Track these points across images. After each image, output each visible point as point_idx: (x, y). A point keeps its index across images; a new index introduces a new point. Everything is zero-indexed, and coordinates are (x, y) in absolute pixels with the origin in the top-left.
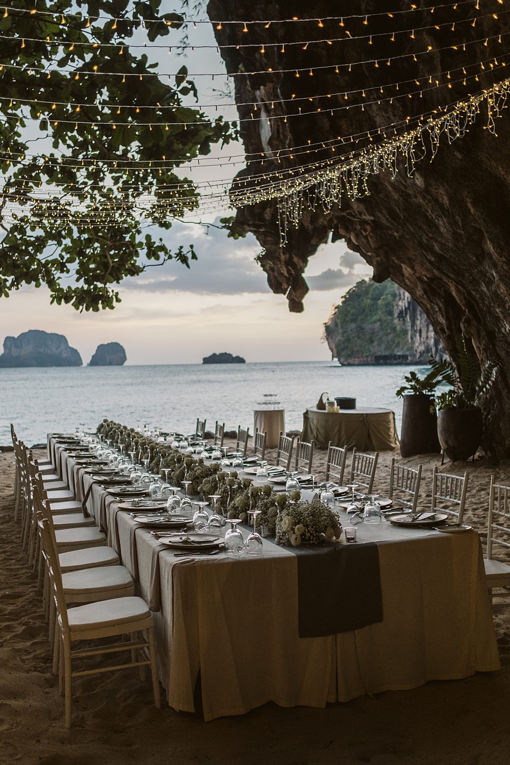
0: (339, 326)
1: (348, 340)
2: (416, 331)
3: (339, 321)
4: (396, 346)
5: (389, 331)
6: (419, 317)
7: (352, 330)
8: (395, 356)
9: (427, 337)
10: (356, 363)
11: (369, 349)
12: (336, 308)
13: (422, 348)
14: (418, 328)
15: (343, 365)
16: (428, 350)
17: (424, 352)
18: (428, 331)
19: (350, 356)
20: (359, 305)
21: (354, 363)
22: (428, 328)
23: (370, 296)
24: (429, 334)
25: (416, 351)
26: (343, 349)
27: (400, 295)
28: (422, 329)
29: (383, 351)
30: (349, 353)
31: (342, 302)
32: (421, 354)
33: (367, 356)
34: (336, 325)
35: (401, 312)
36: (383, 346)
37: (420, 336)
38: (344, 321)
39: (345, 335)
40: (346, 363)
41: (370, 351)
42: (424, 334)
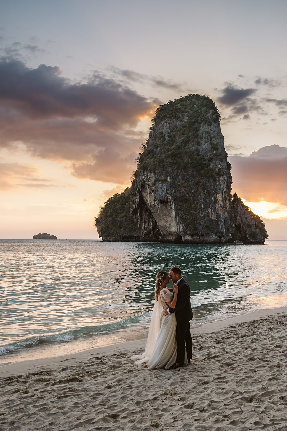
0: (103, 219)
1: (107, 227)
2: (142, 222)
3: (102, 216)
4: (134, 231)
5: (130, 222)
6: (144, 214)
7: (109, 221)
8: (133, 236)
9: (149, 226)
10: (112, 240)
11: (119, 232)
12: (101, 209)
13: (145, 232)
14: (144, 220)
15: (104, 241)
16: (149, 233)
17: (146, 234)
18: (149, 222)
19: (108, 236)
20: (115, 207)
21: (110, 240)
22: (149, 221)
23: (120, 203)
24: (150, 223)
25: (142, 233)
26: (104, 232)
27: (133, 201)
28: (146, 221)
29: (127, 233)
30: (108, 234)
31: (106, 206)
32: (145, 235)
33: (118, 236)
34: (102, 218)
35: (134, 210)
36: (127, 231)
37: (145, 225)
38: (106, 216)
39: (106, 224)
40: (106, 240)
41: (120, 234)
42: (147, 224)
